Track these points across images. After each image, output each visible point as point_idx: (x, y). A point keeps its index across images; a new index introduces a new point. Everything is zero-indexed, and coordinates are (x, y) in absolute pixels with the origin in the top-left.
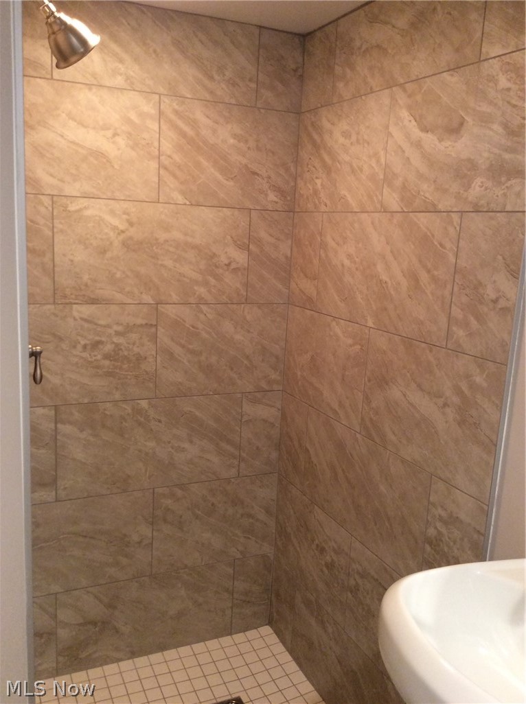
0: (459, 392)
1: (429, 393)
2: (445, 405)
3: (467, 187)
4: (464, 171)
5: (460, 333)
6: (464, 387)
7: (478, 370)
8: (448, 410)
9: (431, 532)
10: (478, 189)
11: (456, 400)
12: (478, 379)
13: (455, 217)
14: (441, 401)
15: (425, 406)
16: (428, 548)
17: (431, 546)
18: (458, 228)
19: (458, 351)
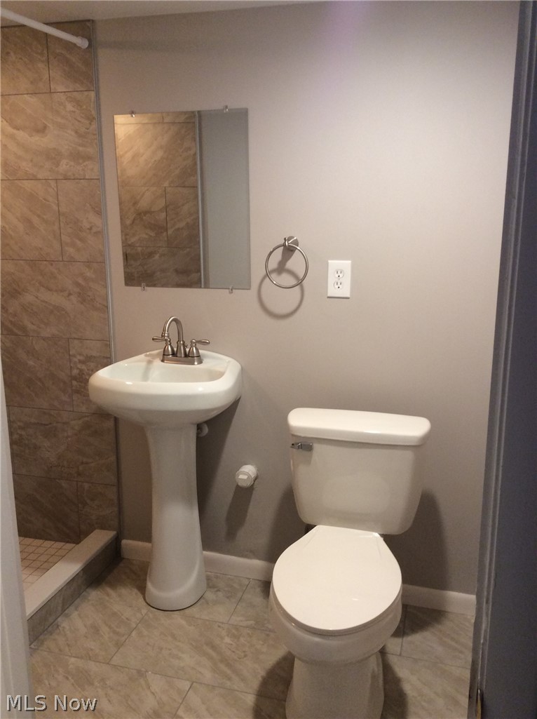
0: (78, 285)
1: (56, 291)
2: (70, 294)
3: (58, 165)
4: (53, 156)
5: (71, 250)
6: (80, 281)
7: (87, 269)
8: (72, 297)
9: (75, 372)
10: (64, 166)
11: (77, 290)
12: (88, 274)
13: (53, 184)
14: (66, 294)
15: (56, 299)
16: (74, 383)
17: (76, 380)
18: (56, 189)
19: (72, 260)
